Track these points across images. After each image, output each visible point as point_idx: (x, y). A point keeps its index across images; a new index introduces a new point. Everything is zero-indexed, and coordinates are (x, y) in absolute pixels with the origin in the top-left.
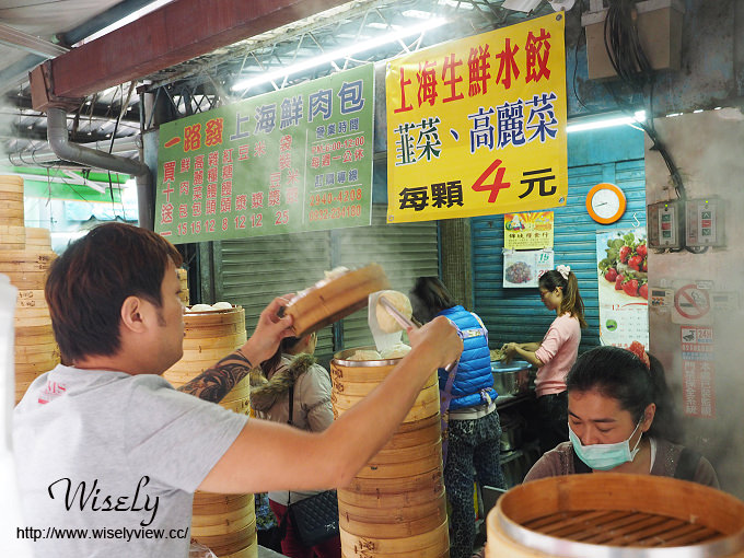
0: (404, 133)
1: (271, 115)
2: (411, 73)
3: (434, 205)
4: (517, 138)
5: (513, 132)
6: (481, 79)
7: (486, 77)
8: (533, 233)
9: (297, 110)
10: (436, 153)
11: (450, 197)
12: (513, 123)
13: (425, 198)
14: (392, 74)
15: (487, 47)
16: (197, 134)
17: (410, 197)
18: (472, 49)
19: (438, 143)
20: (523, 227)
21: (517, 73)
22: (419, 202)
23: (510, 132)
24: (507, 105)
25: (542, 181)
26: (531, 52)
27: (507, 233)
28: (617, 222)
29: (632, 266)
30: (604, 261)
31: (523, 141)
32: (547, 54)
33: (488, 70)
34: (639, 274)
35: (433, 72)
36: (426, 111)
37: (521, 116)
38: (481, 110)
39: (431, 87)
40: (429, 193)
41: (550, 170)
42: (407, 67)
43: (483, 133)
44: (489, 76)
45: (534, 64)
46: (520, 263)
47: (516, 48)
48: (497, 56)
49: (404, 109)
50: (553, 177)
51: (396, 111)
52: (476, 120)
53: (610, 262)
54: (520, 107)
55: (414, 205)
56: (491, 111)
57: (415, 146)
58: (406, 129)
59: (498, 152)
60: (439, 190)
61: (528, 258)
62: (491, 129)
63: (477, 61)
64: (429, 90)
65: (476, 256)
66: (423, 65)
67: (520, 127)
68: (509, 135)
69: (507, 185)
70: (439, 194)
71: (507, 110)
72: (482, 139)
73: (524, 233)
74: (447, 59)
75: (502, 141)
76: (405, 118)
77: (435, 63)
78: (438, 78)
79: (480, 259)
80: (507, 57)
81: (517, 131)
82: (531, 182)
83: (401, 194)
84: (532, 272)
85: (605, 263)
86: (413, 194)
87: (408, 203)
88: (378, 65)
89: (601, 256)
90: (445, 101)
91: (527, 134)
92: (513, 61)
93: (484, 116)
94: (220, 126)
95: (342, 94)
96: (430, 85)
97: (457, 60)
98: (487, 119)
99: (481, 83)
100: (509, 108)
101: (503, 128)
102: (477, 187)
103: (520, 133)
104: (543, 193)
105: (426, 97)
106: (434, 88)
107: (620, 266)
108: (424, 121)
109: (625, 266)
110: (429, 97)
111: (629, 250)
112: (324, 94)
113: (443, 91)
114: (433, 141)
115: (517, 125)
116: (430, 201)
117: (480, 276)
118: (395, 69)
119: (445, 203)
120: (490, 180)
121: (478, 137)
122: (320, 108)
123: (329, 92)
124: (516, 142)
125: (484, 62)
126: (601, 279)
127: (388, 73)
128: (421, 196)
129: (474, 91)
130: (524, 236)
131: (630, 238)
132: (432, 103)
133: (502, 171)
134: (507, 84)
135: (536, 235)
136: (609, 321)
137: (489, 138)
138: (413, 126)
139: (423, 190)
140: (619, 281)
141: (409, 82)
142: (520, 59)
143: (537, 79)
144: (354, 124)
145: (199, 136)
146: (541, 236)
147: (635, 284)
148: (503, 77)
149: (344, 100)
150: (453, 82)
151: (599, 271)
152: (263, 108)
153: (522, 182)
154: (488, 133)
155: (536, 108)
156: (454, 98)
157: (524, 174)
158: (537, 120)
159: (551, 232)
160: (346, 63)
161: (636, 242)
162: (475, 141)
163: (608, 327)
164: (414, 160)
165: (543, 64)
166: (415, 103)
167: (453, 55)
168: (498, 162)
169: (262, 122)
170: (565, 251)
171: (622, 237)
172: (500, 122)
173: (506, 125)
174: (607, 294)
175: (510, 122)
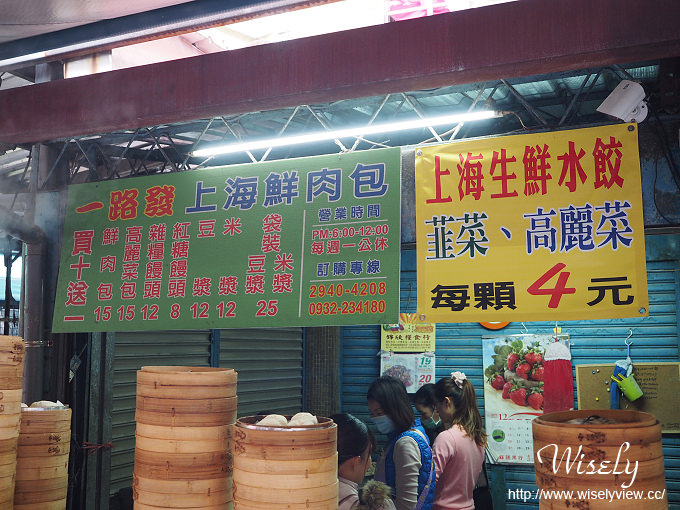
0: (439, 225)
1: (250, 189)
2: (450, 163)
3: (477, 306)
4: (585, 243)
5: (581, 237)
6: (539, 178)
7: (545, 178)
8: (413, 335)
9: (290, 187)
10: (483, 251)
11: (498, 299)
12: (581, 228)
13: (465, 297)
14: (423, 161)
15: (546, 147)
16: (131, 201)
17: (444, 295)
18: (527, 147)
19: (485, 240)
20: (402, 329)
21: (584, 177)
22: (458, 302)
23: (577, 236)
24: (571, 208)
25: (615, 290)
26: (600, 159)
27: (384, 334)
28: (504, 328)
29: (520, 375)
30: (490, 367)
31: (591, 246)
32: (618, 163)
33: (548, 171)
34: (528, 383)
35: (479, 165)
36: (470, 205)
37: (590, 221)
38: (540, 211)
39: (476, 181)
40: (471, 292)
41: (625, 279)
42: (443, 156)
43: (543, 234)
44: (550, 177)
45: (604, 170)
46: (399, 367)
47: (582, 153)
48: (559, 158)
49: (439, 199)
50: (629, 286)
51: (429, 201)
52: (533, 221)
53: (496, 369)
54: (589, 212)
55: (450, 304)
56: (553, 213)
57: (454, 241)
58: (443, 221)
59: (561, 255)
60: (484, 289)
61: (408, 361)
62: (553, 231)
63: (535, 161)
64: (474, 184)
65: (344, 356)
66: (465, 157)
67: (589, 232)
68: (575, 239)
69: (572, 291)
70: (484, 295)
71: (573, 214)
72: (541, 241)
73: (403, 334)
74: (496, 154)
75: (567, 244)
76: (440, 210)
77: (481, 157)
78: (485, 171)
79: (350, 361)
80: (571, 159)
81: (585, 236)
82: (602, 290)
83: (433, 292)
84: (412, 376)
85: (492, 370)
86: (448, 293)
87: (442, 302)
88: (405, 150)
89: (488, 362)
90: (493, 196)
91: (597, 239)
92: (578, 164)
93: (544, 217)
94: (169, 195)
95: (356, 175)
96: (475, 178)
97: (508, 156)
98: (547, 220)
99: (539, 183)
100: (575, 211)
101: (568, 231)
102: (534, 290)
103: (588, 238)
104: (616, 301)
105: (468, 191)
106: (479, 182)
107: (508, 374)
108: (467, 216)
109: (513, 374)
110: (472, 190)
111: (517, 357)
112: (329, 173)
113: (491, 186)
114: (478, 237)
115: (585, 230)
116: (472, 301)
117: (349, 379)
118: (427, 156)
119: (492, 305)
120: (551, 284)
121: (536, 238)
122: (323, 188)
123: (338, 173)
124: (583, 247)
125: (543, 162)
126: (488, 386)
127: (417, 161)
128: (459, 295)
129: (530, 190)
130: (403, 338)
131: (519, 344)
132: (477, 197)
133: (565, 276)
134: (572, 187)
135: (417, 337)
136: (495, 431)
137: (550, 240)
138: (451, 219)
139: (463, 289)
140: (507, 390)
141: (447, 172)
142: (587, 163)
143: (609, 185)
144: (374, 210)
145: (135, 204)
146: (421, 339)
147: (523, 392)
148: (568, 178)
149: (358, 183)
150: (504, 178)
151: (486, 378)
152: (239, 180)
153: (590, 289)
154: (549, 234)
155: (607, 215)
156: (505, 194)
157: (593, 281)
158: (608, 226)
159: (433, 335)
160: (357, 142)
161: (525, 349)
162: (531, 242)
163: (495, 438)
164: (452, 256)
165: (615, 171)
166: (455, 196)
167: (503, 151)
168: (561, 266)
169: (236, 196)
170: (448, 356)
171: (509, 344)
172: (564, 225)
173: (572, 228)
174: (494, 402)
175: (576, 225)
